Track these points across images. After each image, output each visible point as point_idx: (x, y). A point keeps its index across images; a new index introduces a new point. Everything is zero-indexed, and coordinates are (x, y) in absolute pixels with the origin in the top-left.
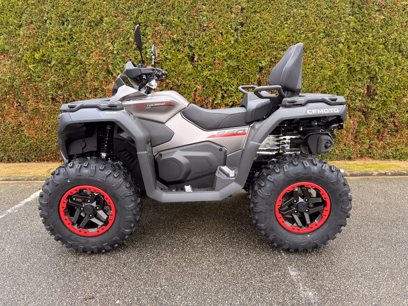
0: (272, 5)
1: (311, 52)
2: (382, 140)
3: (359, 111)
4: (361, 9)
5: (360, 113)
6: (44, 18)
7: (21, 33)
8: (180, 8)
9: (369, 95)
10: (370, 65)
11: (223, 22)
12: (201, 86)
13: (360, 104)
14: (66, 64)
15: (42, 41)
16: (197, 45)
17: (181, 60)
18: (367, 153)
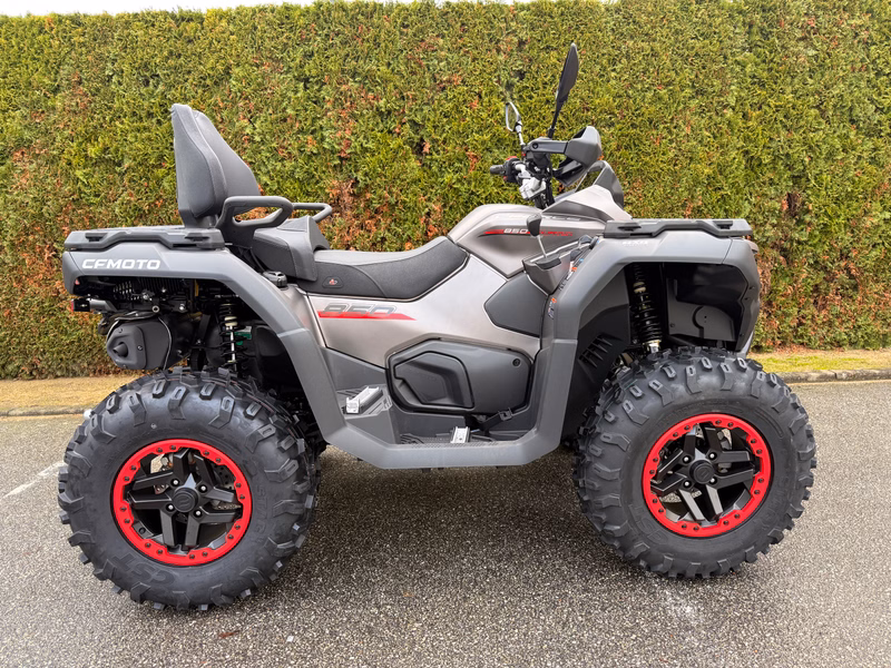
0: (582, 33)
1: (667, 128)
2: (824, 307)
3: (772, 248)
4: (766, 37)
5: (775, 253)
6: (107, 72)
7: (58, 104)
8: (390, 45)
9: (792, 213)
10: (791, 152)
11: (482, 71)
12: (440, 204)
13: (776, 233)
14: (153, 166)
15: (102, 121)
16: (429, 120)
17: (396, 152)
18: (795, 337)
